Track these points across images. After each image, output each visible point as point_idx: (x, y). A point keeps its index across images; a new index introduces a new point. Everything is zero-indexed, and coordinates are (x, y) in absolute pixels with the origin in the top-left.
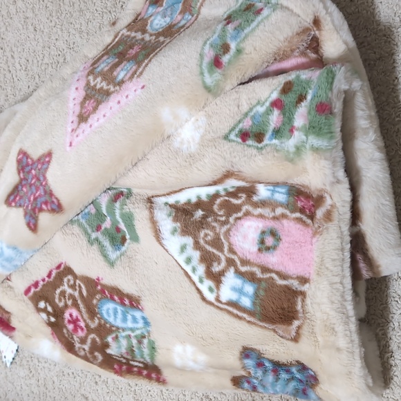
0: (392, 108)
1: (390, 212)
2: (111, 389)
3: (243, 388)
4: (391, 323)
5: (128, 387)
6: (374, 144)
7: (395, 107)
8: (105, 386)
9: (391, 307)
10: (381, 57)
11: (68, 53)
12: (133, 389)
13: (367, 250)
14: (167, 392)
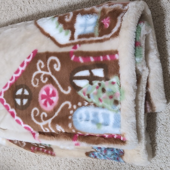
0: (162, 38)
1: (161, 84)
2: (27, 157)
3: (90, 157)
4: (157, 131)
5: (35, 156)
6: (157, 56)
7: (163, 38)
8: (24, 156)
9: (157, 124)
10: (158, 16)
11: (13, 6)
12: (37, 158)
13: (151, 100)
14: (53, 159)
